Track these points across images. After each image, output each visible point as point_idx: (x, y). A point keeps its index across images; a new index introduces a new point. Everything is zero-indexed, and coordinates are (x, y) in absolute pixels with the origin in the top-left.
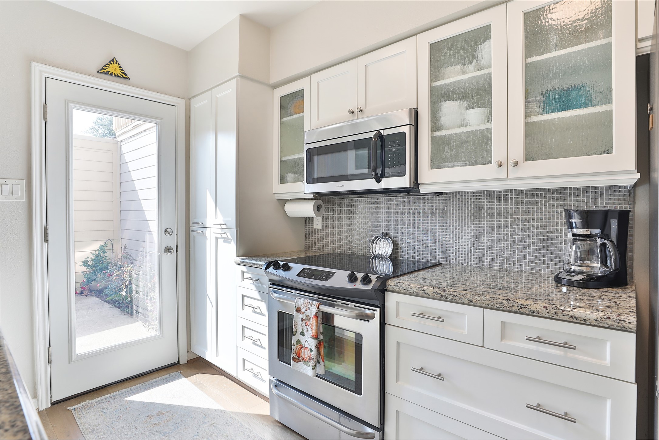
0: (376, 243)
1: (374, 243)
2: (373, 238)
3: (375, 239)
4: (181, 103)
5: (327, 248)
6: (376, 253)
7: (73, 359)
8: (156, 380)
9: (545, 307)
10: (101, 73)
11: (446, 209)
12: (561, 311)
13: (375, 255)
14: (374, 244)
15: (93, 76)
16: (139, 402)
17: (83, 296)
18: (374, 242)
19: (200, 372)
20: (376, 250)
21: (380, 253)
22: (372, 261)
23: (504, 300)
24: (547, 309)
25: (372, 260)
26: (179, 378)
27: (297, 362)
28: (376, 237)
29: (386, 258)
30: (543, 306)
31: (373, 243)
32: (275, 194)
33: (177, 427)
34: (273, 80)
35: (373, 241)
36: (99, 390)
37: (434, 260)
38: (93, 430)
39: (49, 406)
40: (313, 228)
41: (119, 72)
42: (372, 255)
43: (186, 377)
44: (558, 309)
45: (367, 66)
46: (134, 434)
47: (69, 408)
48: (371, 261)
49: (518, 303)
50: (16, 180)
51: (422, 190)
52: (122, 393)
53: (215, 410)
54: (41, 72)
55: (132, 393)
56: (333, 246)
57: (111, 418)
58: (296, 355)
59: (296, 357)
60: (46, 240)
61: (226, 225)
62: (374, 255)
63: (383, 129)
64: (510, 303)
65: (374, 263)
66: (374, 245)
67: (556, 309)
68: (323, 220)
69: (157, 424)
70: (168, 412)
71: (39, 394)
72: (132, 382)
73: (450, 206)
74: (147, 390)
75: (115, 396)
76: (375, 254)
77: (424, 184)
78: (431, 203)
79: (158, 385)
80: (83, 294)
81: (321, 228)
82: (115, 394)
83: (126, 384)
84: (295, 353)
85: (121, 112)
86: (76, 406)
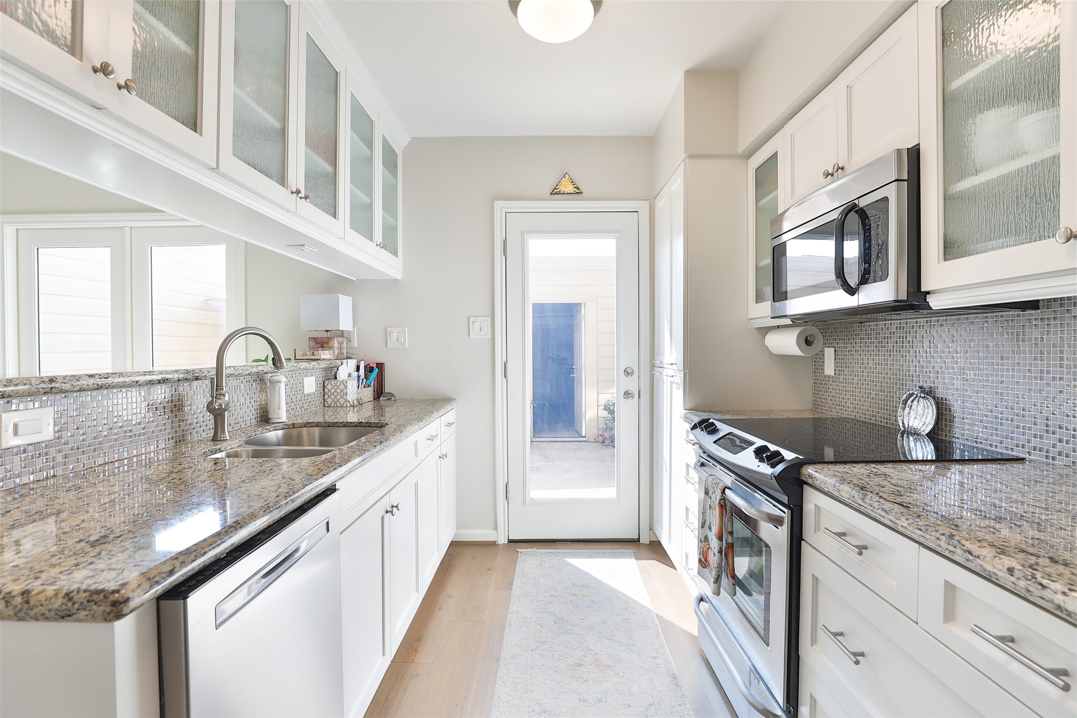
0: (911, 406)
1: (907, 405)
2: (905, 396)
3: (909, 399)
4: (643, 206)
5: (841, 410)
6: (908, 425)
7: (527, 502)
8: (604, 551)
9: (1011, 571)
10: (554, 194)
11: (1045, 341)
12: (1040, 587)
13: (907, 428)
14: (907, 408)
15: (547, 200)
16: (575, 567)
17: (603, 445)
18: (908, 403)
19: (658, 559)
20: (909, 419)
21: (915, 426)
22: (903, 440)
23: (943, 534)
24: (1012, 576)
25: (902, 436)
26: (630, 557)
27: (704, 567)
28: (911, 395)
29: (923, 436)
30: (1006, 567)
31: (905, 404)
32: (752, 319)
33: (591, 606)
34: (743, 145)
35: (905, 402)
36: (550, 543)
37: (1018, 451)
38: (523, 576)
39: (506, 542)
40: (824, 374)
41: (570, 188)
42: (901, 426)
43: (637, 559)
44: (1034, 582)
45: (851, 87)
46: (550, 594)
47: (518, 550)
48: (899, 440)
49: (965, 548)
50: (483, 318)
51: (935, 303)
52: (566, 553)
53: (642, 606)
54: (501, 208)
55: (574, 556)
56: (850, 405)
57: (542, 572)
58: (703, 556)
59: (703, 560)
60: (505, 377)
61: (677, 366)
62: (905, 428)
63: (859, 198)
64: (951, 543)
65: (907, 443)
66: (907, 410)
67: (1030, 580)
68: (836, 361)
69: (575, 595)
70: (593, 587)
71: (499, 527)
72: (581, 545)
73: (1056, 333)
74: (589, 558)
75: (558, 553)
76: (906, 426)
77: (936, 292)
78: (1013, 327)
79: (603, 557)
80: (604, 444)
81: (833, 375)
82: (560, 551)
83: (576, 545)
84: (702, 553)
85: (574, 233)
86: (524, 550)
